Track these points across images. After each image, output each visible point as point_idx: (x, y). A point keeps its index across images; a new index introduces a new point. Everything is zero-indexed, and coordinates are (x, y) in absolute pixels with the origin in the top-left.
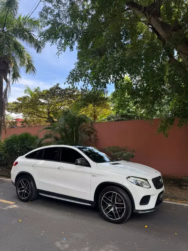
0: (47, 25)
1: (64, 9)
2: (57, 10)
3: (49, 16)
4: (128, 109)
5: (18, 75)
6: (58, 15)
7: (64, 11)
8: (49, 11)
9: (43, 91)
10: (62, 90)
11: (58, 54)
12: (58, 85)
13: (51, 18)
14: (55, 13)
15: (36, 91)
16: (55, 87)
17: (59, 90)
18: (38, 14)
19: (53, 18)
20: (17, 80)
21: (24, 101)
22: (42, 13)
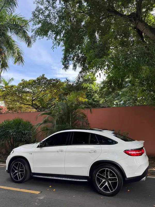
0: (38, 24)
1: (54, 12)
2: (48, 12)
3: (40, 16)
4: (93, 98)
5: (7, 66)
6: (49, 16)
7: (54, 13)
8: (41, 12)
9: (29, 81)
10: (48, 80)
11: (53, 48)
12: (44, 76)
13: (42, 18)
14: (46, 14)
15: (23, 80)
16: (41, 77)
17: (45, 80)
18: (32, 13)
19: (44, 18)
20: (6, 70)
21: (11, 89)
22: (35, 12)
